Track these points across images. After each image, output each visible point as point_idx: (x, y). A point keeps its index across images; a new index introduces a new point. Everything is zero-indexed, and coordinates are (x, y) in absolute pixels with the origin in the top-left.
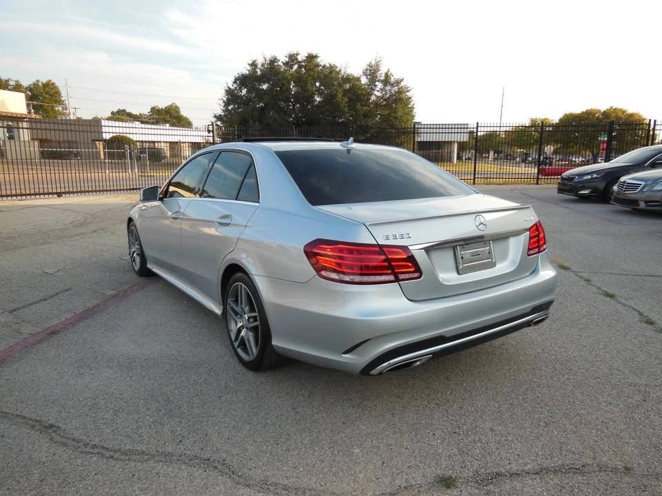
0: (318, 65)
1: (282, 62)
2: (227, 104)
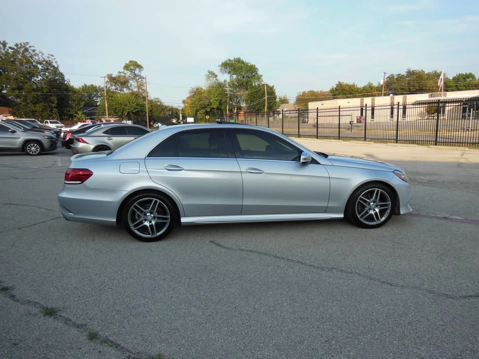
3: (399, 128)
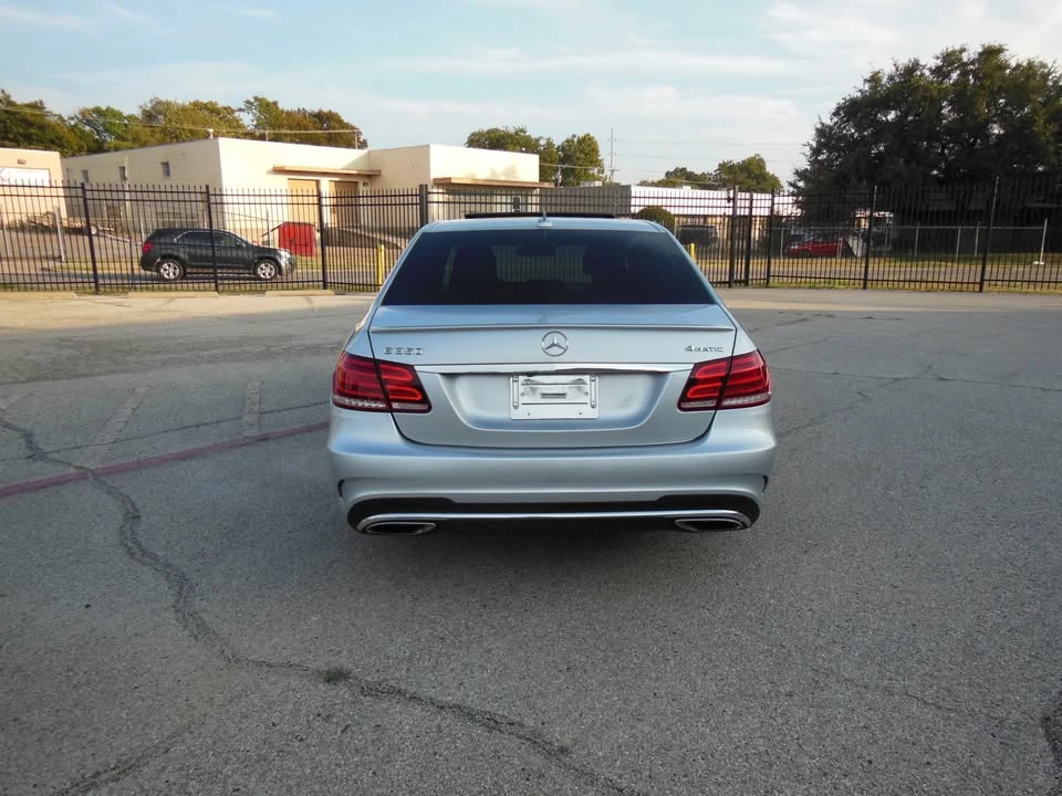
0: (1004, 66)
1: (930, 69)
2: (816, 151)
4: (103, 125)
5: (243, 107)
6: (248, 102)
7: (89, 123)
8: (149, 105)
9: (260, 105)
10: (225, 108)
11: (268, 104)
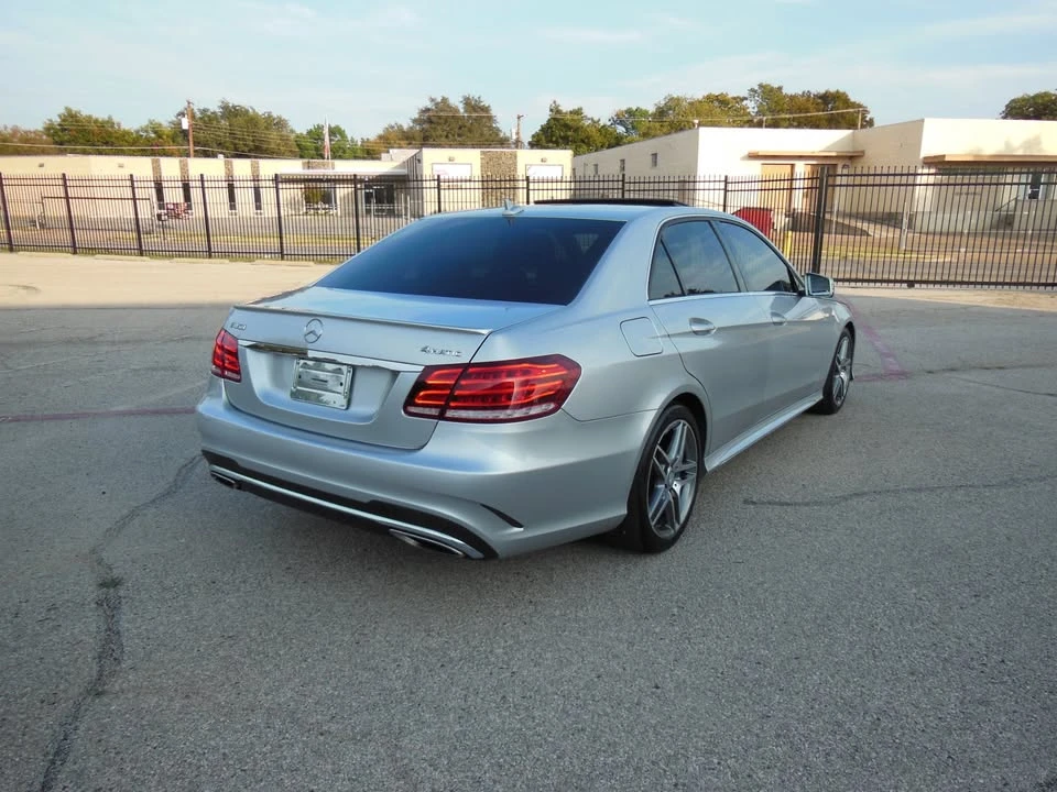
3: (284, 232)
4: (632, 123)
5: (746, 96)
6: (752, 90)
7: (622, 123)
8: (663, 102)
9: (763, 92)
10: (734, 98)
11: (772, 90)
